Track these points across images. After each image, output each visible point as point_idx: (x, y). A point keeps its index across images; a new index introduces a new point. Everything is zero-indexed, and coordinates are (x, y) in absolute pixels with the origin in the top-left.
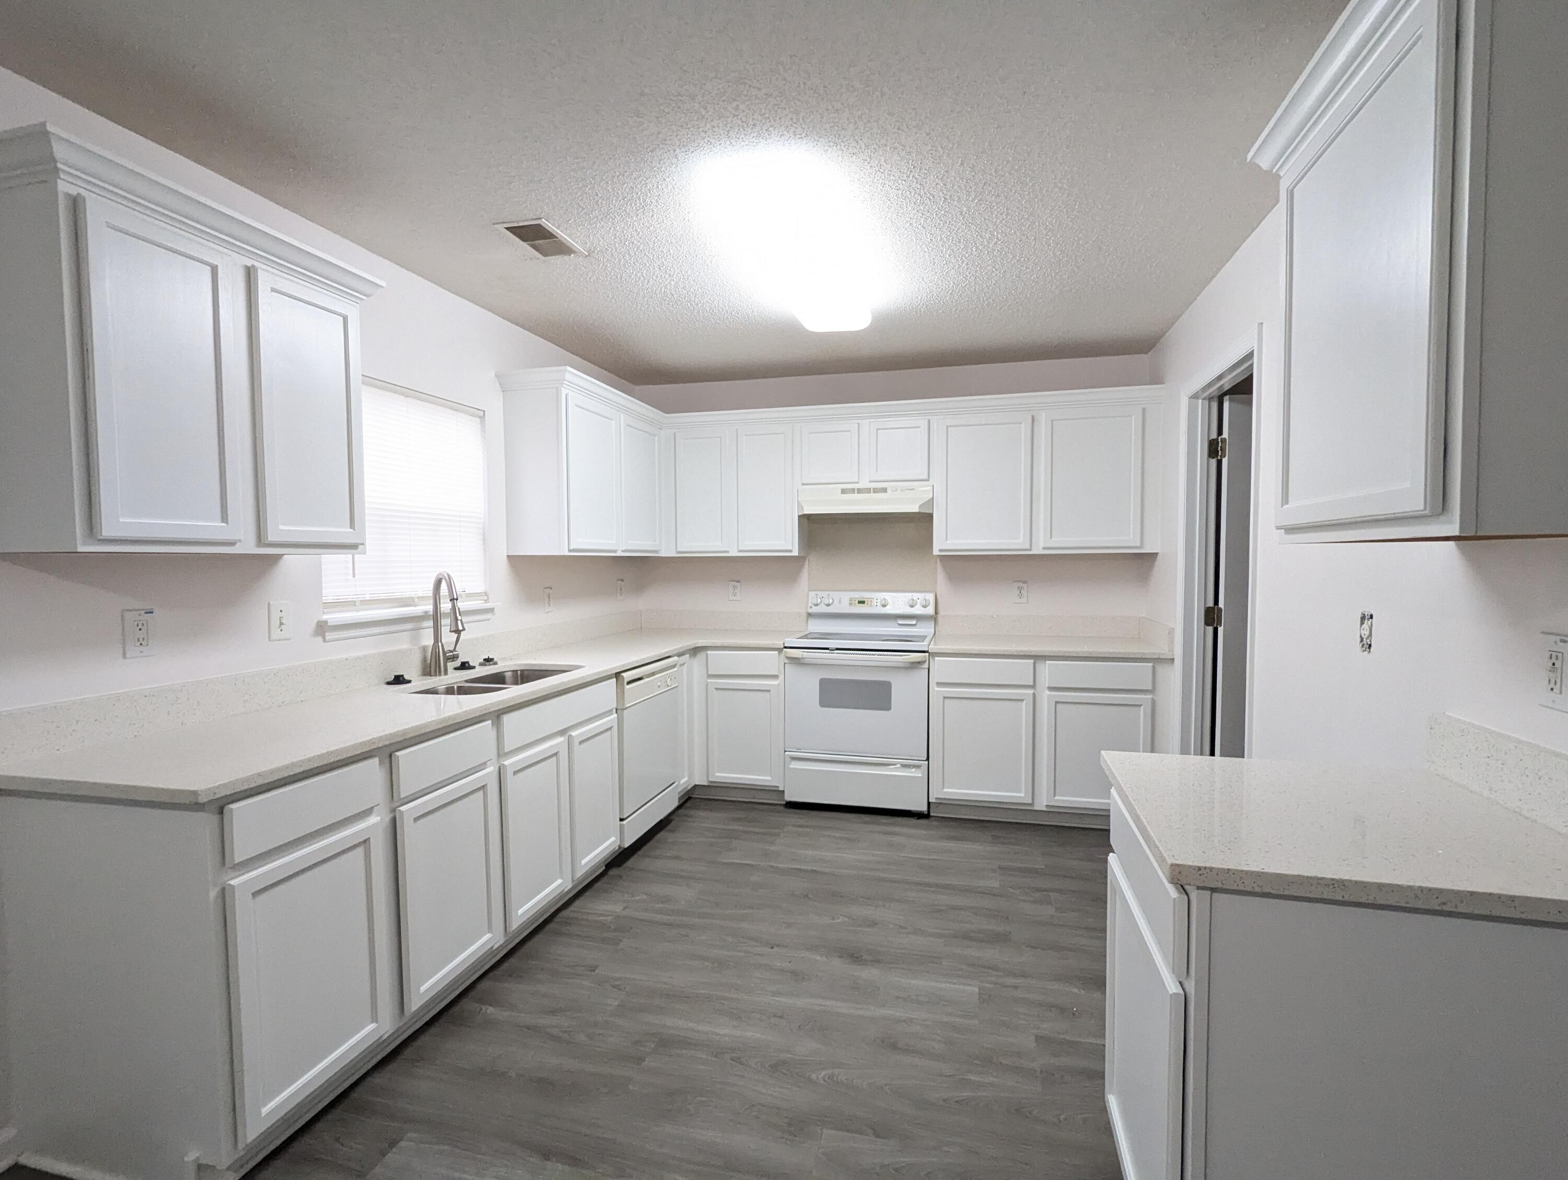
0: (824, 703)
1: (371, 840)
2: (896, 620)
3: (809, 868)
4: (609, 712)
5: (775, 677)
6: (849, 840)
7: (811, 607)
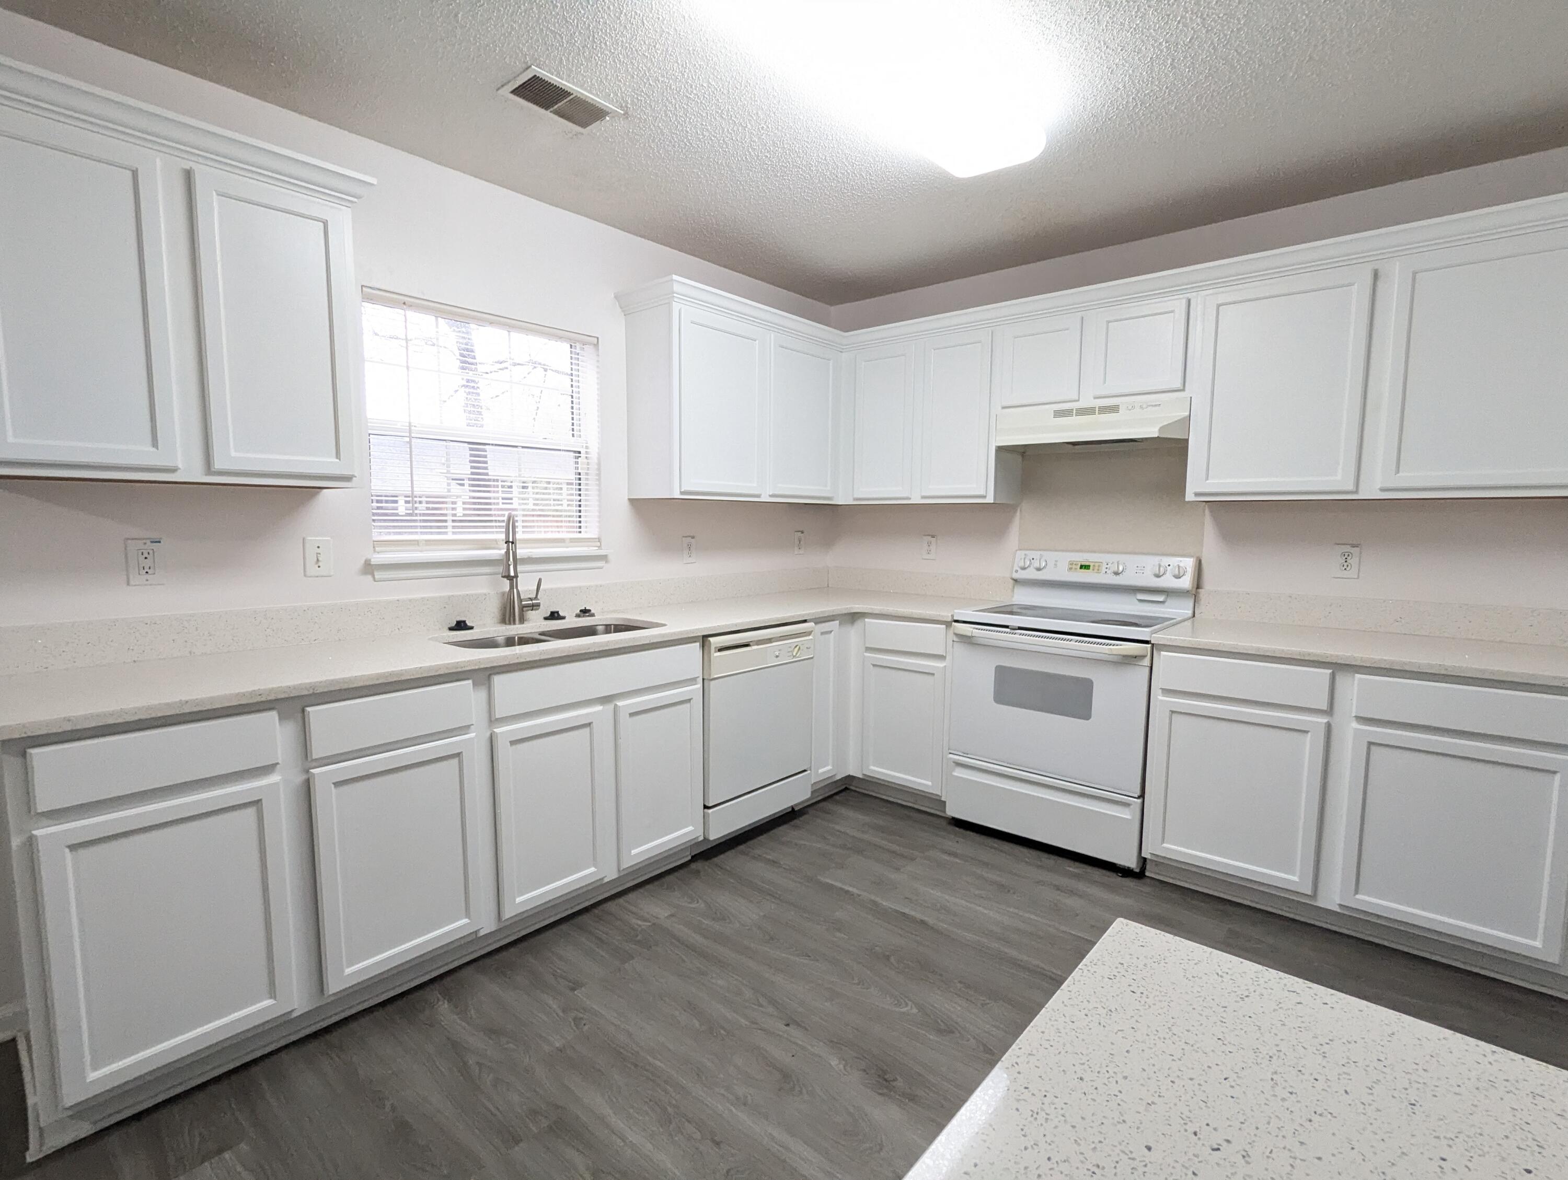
0: (1000, 698)
1: (263, 801)
2: (1135, 594)
3: (919, 916)
4: (693, 681)
5: (942, 657)
6: (1002, 887)
7: (1017, 571)
